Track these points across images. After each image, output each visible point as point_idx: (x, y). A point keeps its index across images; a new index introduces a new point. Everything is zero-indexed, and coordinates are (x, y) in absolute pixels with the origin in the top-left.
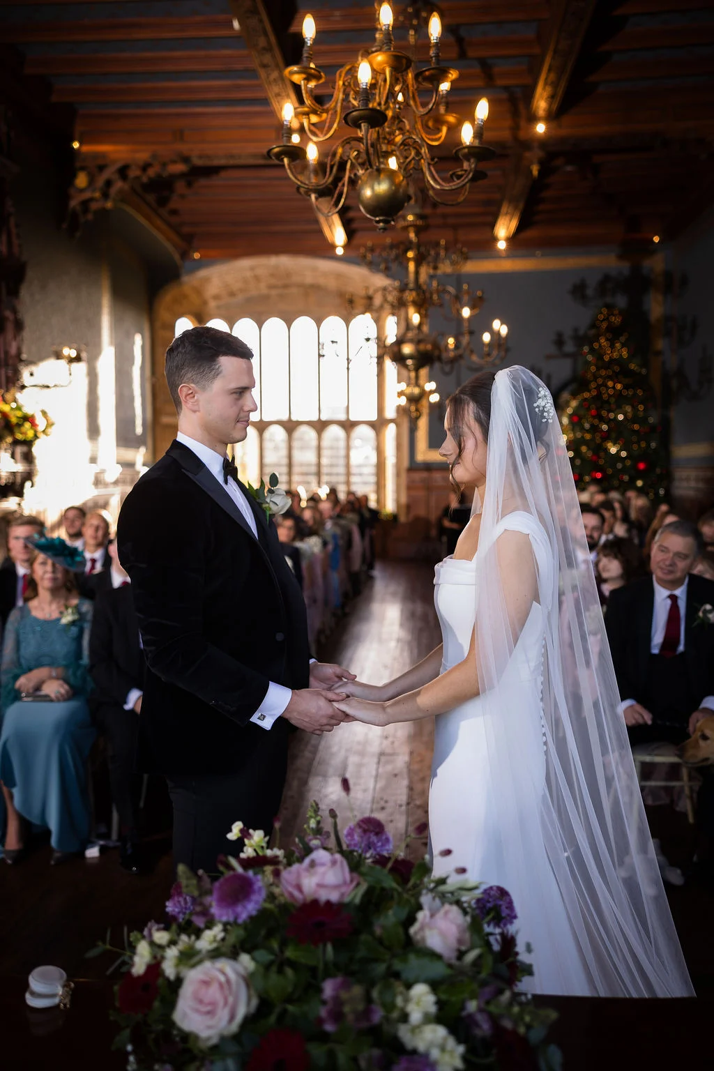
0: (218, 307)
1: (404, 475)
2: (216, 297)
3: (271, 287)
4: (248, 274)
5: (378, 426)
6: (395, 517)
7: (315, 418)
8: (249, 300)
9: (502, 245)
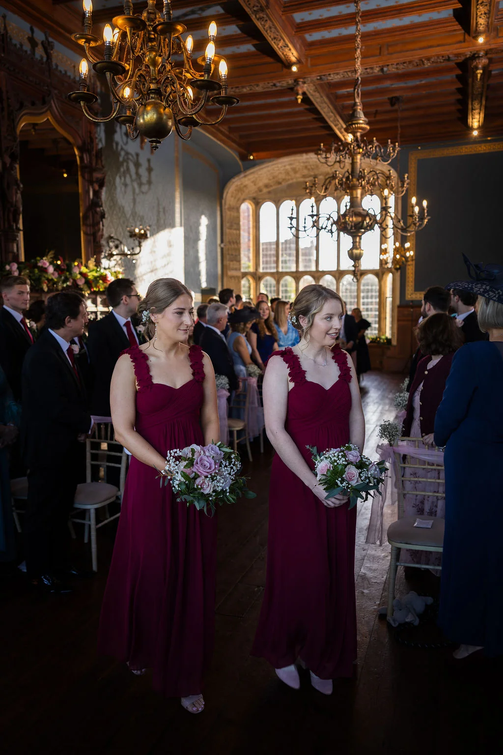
0: (269, 192)
1: (396, 310)
2: (267, 186)
3: (304, 176)
4: (288, 167)
5: (380, 274)
6: (389, 341)
7: (335, 268)
8: (290, 186)
9: (475, 133)
